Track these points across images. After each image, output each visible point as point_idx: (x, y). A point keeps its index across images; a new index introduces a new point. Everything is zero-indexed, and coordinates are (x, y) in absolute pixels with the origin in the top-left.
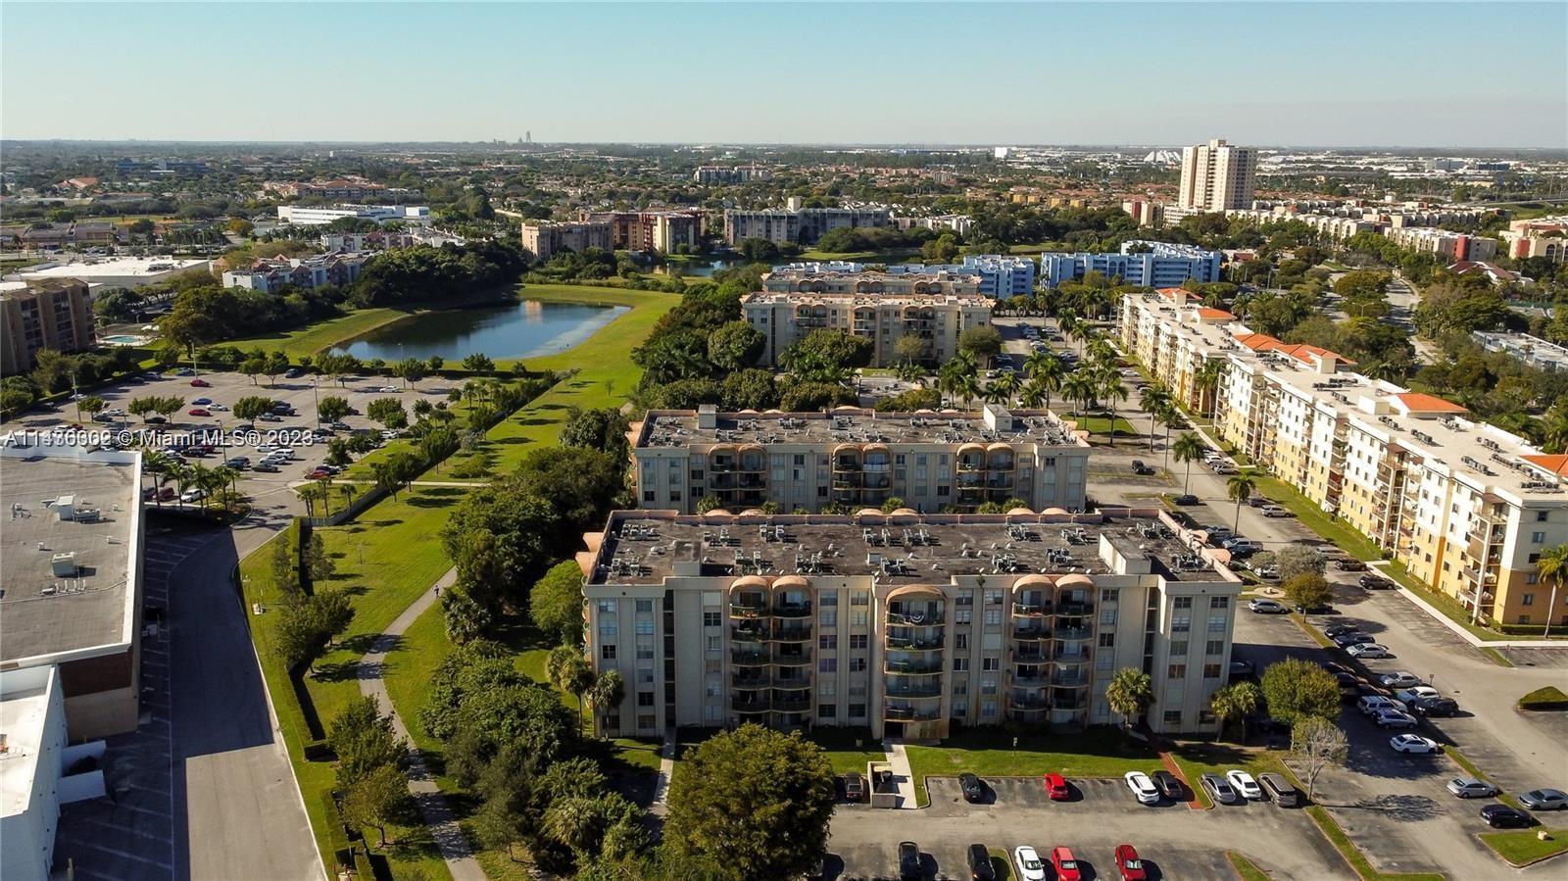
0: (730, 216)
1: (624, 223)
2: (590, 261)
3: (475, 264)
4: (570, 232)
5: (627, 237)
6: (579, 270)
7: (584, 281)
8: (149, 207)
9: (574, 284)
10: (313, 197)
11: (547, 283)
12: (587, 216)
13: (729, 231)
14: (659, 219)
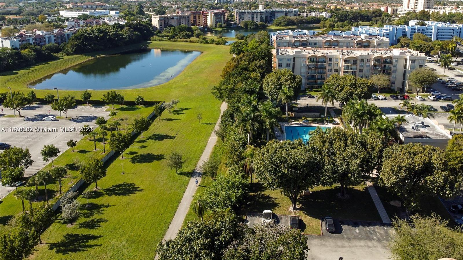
0: (237, 12)
1: (195, 15)
2: (181, 31)
3: (128, 32)
4: (173, 18)
5: (196, 21)
6: (177, 35)
7: (179, 40)
8: (14, 12)
9: (174, 41)
10: (78, 8)
11: (162, 41)
12: (180, 12)
13: (236, 18)
14: (209, 13)
